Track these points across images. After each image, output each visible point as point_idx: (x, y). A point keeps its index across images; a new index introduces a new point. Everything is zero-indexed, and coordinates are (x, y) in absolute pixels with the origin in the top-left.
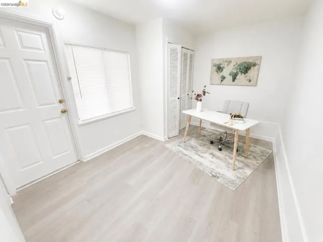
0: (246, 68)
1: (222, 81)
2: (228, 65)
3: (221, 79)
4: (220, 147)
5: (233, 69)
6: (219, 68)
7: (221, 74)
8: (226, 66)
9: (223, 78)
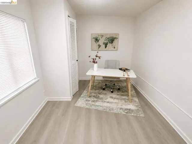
0: (112, 40)
1: (99, 48)
2: (101, 38)
3: (98, 47)
4: (112, 90)
5: (105, 40)
6: (97, 40)
7: (98, 43)
8: (100, 38)
9: (99, 46)
